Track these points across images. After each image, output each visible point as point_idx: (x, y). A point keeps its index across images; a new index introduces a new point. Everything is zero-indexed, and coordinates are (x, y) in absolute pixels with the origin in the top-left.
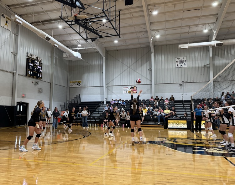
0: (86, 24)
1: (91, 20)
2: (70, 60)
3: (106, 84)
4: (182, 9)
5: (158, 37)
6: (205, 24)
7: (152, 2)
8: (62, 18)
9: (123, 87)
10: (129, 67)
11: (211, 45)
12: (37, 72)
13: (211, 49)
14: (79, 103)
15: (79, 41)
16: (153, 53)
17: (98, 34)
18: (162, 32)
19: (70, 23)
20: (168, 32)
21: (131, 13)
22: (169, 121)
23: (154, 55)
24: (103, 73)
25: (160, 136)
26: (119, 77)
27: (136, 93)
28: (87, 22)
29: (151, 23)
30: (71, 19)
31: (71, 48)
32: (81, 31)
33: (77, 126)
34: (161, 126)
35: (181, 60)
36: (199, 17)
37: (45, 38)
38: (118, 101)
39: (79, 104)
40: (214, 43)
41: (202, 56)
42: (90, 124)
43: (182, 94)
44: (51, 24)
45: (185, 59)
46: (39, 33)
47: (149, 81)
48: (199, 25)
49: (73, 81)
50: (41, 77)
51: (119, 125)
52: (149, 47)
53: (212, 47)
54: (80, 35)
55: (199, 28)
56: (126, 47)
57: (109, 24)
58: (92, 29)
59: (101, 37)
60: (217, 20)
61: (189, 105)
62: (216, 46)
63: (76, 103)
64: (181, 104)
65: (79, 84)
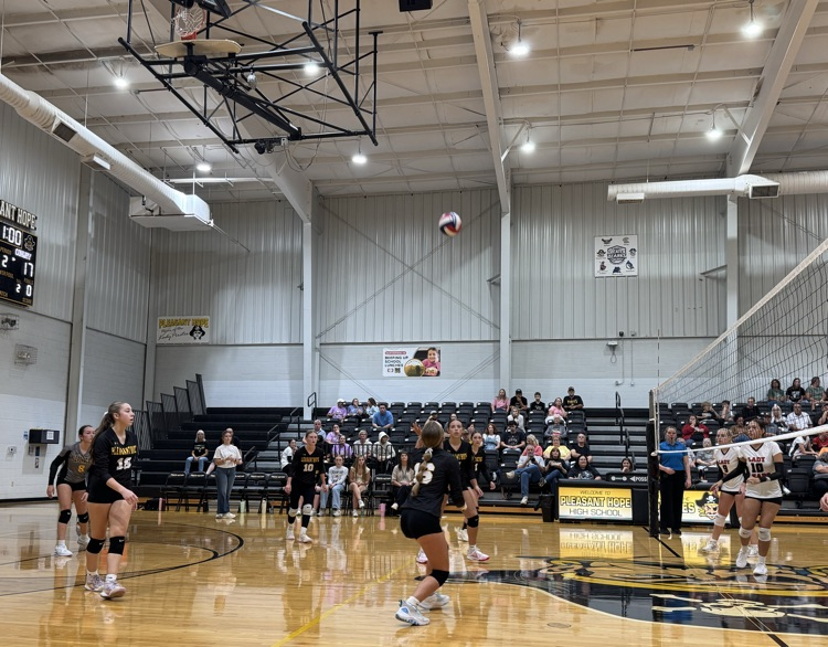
0: (232, 78)
1: (258, 64)
2: (159, 229)
3: (315, 337)
4: (627, 43)
5: (528, 148)
6: (713, 107)
7: (508, 6)
8: (131, 44)
9: (386, 349)
10: (412, 268)
11: (733, 192)
12: (11, 276)
13: (732, 209)
14: (196, 413)
15: (200, 148)
16: (509, 215)
17: (284, 125)
18: (546, 131)
19: (162, 70)
20: (568, 132)
21: (424, 43)
22: (563, 491)
23: (511, 225)
24: (301, 288)
25: (527, 549)
26: (370, 305)
27: (438, 374)
28: (236, 71)
29: (501, 91)
30: (172, 55)
31: (168, 176)
32: (211, 106)
33: (187, 510)
34: (531, 510)
35: (617, 248)
36: (691, 76)
37: (54, 128)
38: (364, 405)
39: (198, 418)
40: (744, 183)
41: (699, 232)
42: (243, 503)
43: (617, 384)
44: (82, 68)
45: (633, 243)
46: (26, 103)
47: (488, 326)
48: (691, 108)
49: (175, 318)
50: (31, 298)
51: (362, 504)
52: (494, 188)
53: (738, 197)
54: (208, 125)
55: (690, 123)
56: (401, 186)
57: (330, 85)
58: (259, 101)
59: (296, 136)
60: (757, 94)
61: (644, 429)
62: (753, 195)
63: (183, 413)
64: (612, 425)
65: (201, 330)
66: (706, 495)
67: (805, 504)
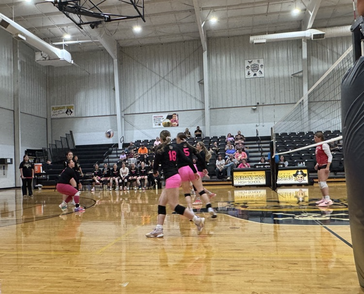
2: (49, 66)
3: (121, 112)
5: (214, 20)
9: (154, 115)
10: (164, 78)
11: (305, 37)
13: (304, 45)
14: (71, 148)
15: (65, 28)
16: (206, 52)
18: (222, 13)
20: (231, 13)
22: (235, 174)
23: (208, 56)
24: (114, 89)
26: (146, 96)
27: (178, 125)
31: (52, 42)
35: (254, 65)
40: (310, 33)
41: (290, 56)
43: (257, 126)
45: (262, 62)
47: (199, 103)
49: (58, 106)
52: (199, 40)
53: (307, 40)
54: (68, 17)
55: (285, 7)
56: (157, 41)
59: (108, 20)
61: (268, 145)
62: (313, 39)
63: (65, 149)
64: (255, 144)
65: (70, 111)
66: (298, 172)
67: (338, 173)
